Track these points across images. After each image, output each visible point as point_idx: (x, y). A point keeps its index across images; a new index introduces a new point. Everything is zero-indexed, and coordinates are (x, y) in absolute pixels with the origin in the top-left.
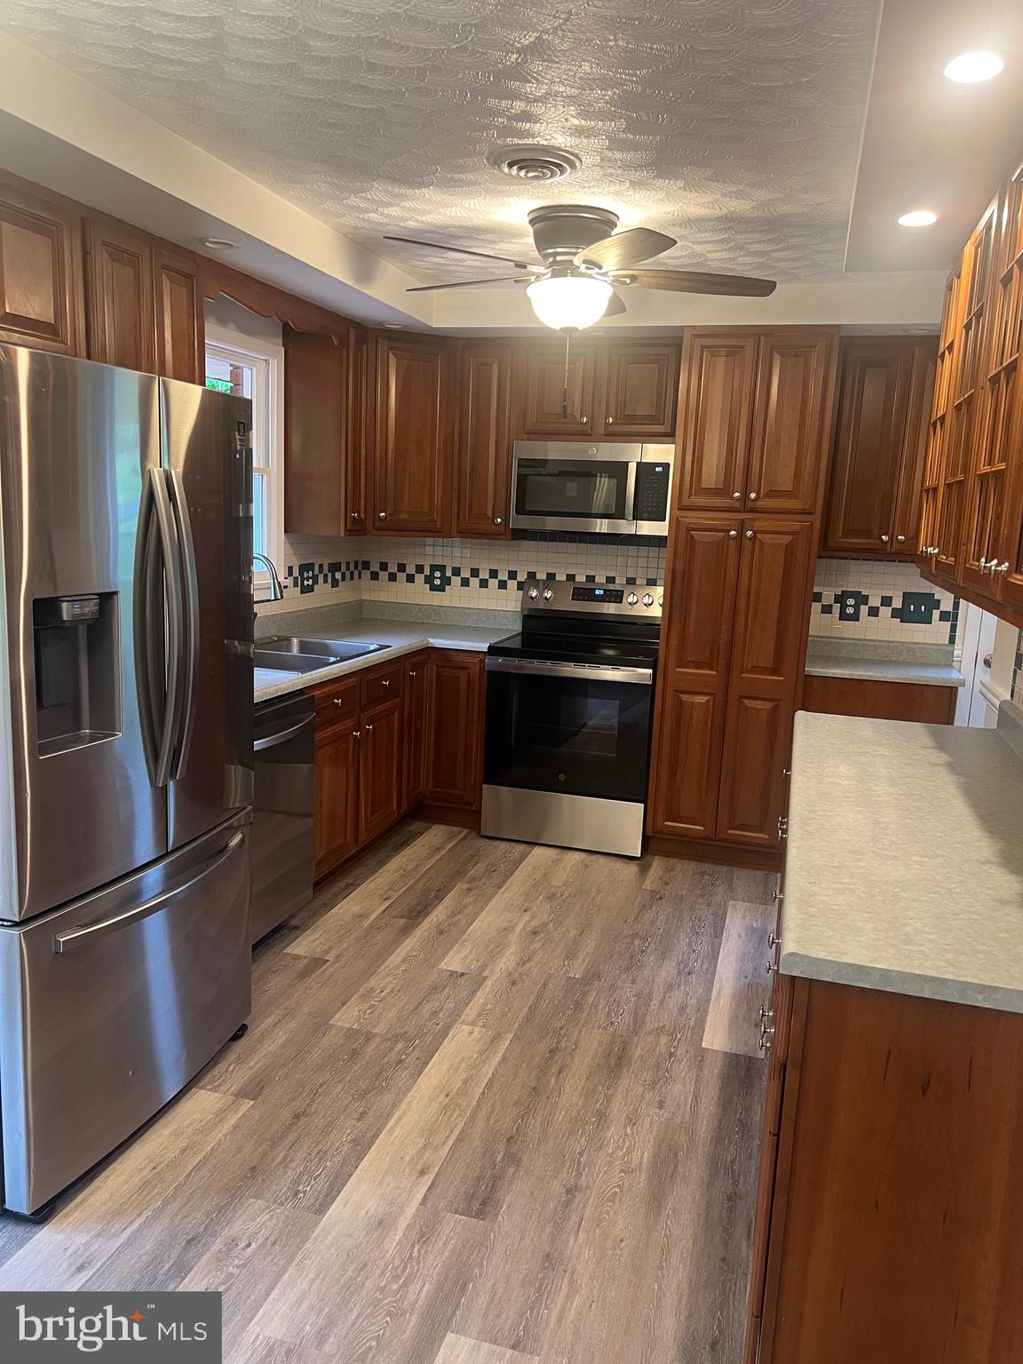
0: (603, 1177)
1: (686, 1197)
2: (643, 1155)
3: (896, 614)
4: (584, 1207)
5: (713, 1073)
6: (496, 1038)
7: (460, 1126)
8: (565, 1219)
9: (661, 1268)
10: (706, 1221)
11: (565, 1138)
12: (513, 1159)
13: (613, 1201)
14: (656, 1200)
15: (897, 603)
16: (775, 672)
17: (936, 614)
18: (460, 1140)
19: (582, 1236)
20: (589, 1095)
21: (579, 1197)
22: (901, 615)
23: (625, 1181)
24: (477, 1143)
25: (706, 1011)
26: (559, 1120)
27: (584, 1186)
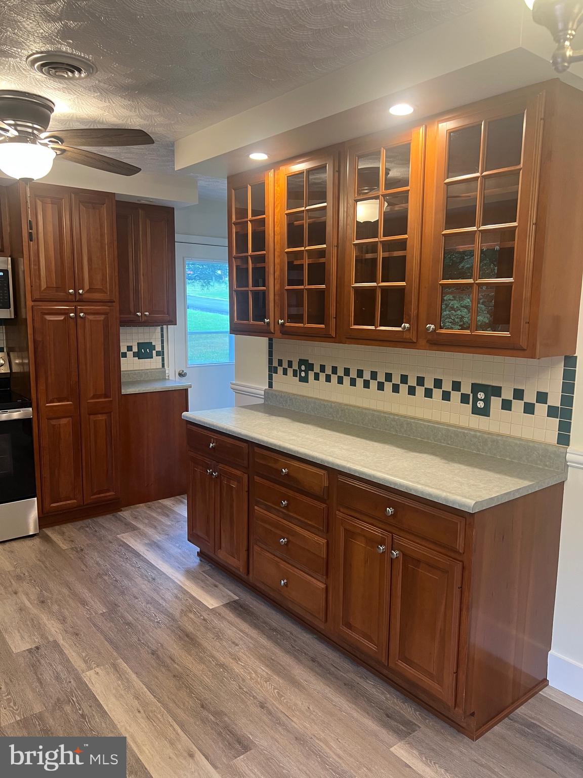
0: (263, 690)
1: (300, 672)
2: (263, 670)
3: (135, 355)
4: (277, 708)
5: (231, 616)
6: (115, 667)
7: (170, 720)
8: (278, 719)
9: (335, 705)
10: (320, 676)
11: (224, 687)
12: (218, 714)
13: (283, 696)
14: (294, 682)
15: (135, 349)
16: (106, 396)
17: (154, 352)
18: (182, 726)
19: (295, 719)
20: (202, 660)
21: (268, 705)
22: (138, 355)
23: (273, 684)
24: (192, 720)
25: (188, 592)
26: (209, 681)
27: (264, 700)
